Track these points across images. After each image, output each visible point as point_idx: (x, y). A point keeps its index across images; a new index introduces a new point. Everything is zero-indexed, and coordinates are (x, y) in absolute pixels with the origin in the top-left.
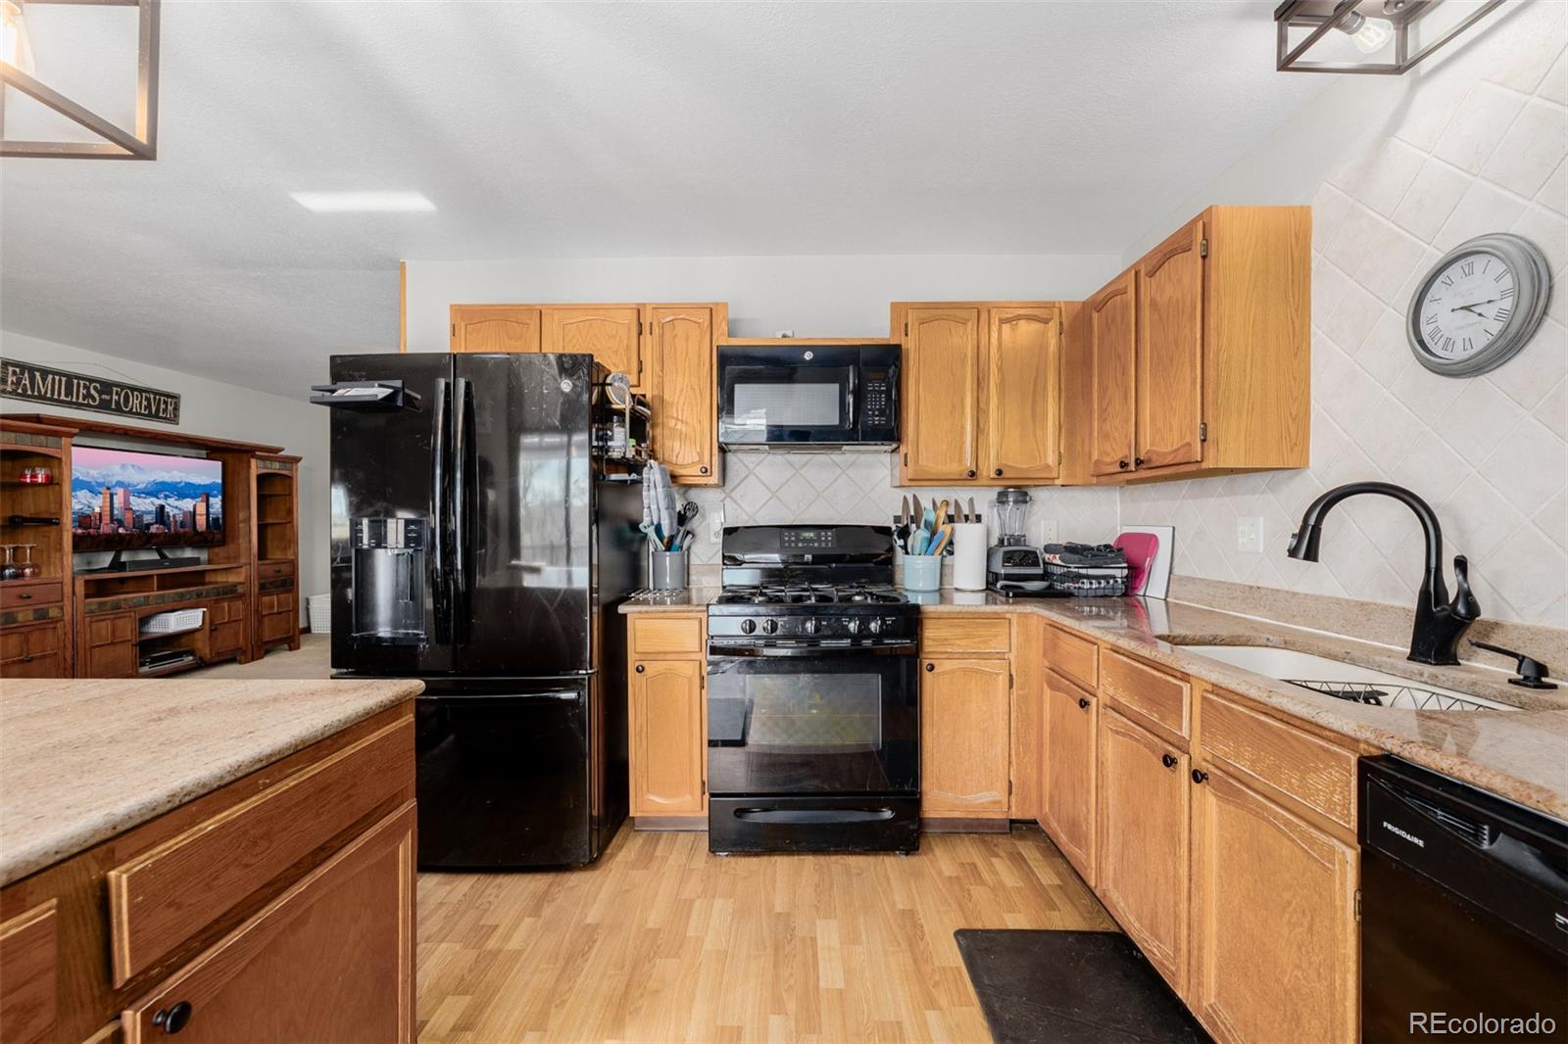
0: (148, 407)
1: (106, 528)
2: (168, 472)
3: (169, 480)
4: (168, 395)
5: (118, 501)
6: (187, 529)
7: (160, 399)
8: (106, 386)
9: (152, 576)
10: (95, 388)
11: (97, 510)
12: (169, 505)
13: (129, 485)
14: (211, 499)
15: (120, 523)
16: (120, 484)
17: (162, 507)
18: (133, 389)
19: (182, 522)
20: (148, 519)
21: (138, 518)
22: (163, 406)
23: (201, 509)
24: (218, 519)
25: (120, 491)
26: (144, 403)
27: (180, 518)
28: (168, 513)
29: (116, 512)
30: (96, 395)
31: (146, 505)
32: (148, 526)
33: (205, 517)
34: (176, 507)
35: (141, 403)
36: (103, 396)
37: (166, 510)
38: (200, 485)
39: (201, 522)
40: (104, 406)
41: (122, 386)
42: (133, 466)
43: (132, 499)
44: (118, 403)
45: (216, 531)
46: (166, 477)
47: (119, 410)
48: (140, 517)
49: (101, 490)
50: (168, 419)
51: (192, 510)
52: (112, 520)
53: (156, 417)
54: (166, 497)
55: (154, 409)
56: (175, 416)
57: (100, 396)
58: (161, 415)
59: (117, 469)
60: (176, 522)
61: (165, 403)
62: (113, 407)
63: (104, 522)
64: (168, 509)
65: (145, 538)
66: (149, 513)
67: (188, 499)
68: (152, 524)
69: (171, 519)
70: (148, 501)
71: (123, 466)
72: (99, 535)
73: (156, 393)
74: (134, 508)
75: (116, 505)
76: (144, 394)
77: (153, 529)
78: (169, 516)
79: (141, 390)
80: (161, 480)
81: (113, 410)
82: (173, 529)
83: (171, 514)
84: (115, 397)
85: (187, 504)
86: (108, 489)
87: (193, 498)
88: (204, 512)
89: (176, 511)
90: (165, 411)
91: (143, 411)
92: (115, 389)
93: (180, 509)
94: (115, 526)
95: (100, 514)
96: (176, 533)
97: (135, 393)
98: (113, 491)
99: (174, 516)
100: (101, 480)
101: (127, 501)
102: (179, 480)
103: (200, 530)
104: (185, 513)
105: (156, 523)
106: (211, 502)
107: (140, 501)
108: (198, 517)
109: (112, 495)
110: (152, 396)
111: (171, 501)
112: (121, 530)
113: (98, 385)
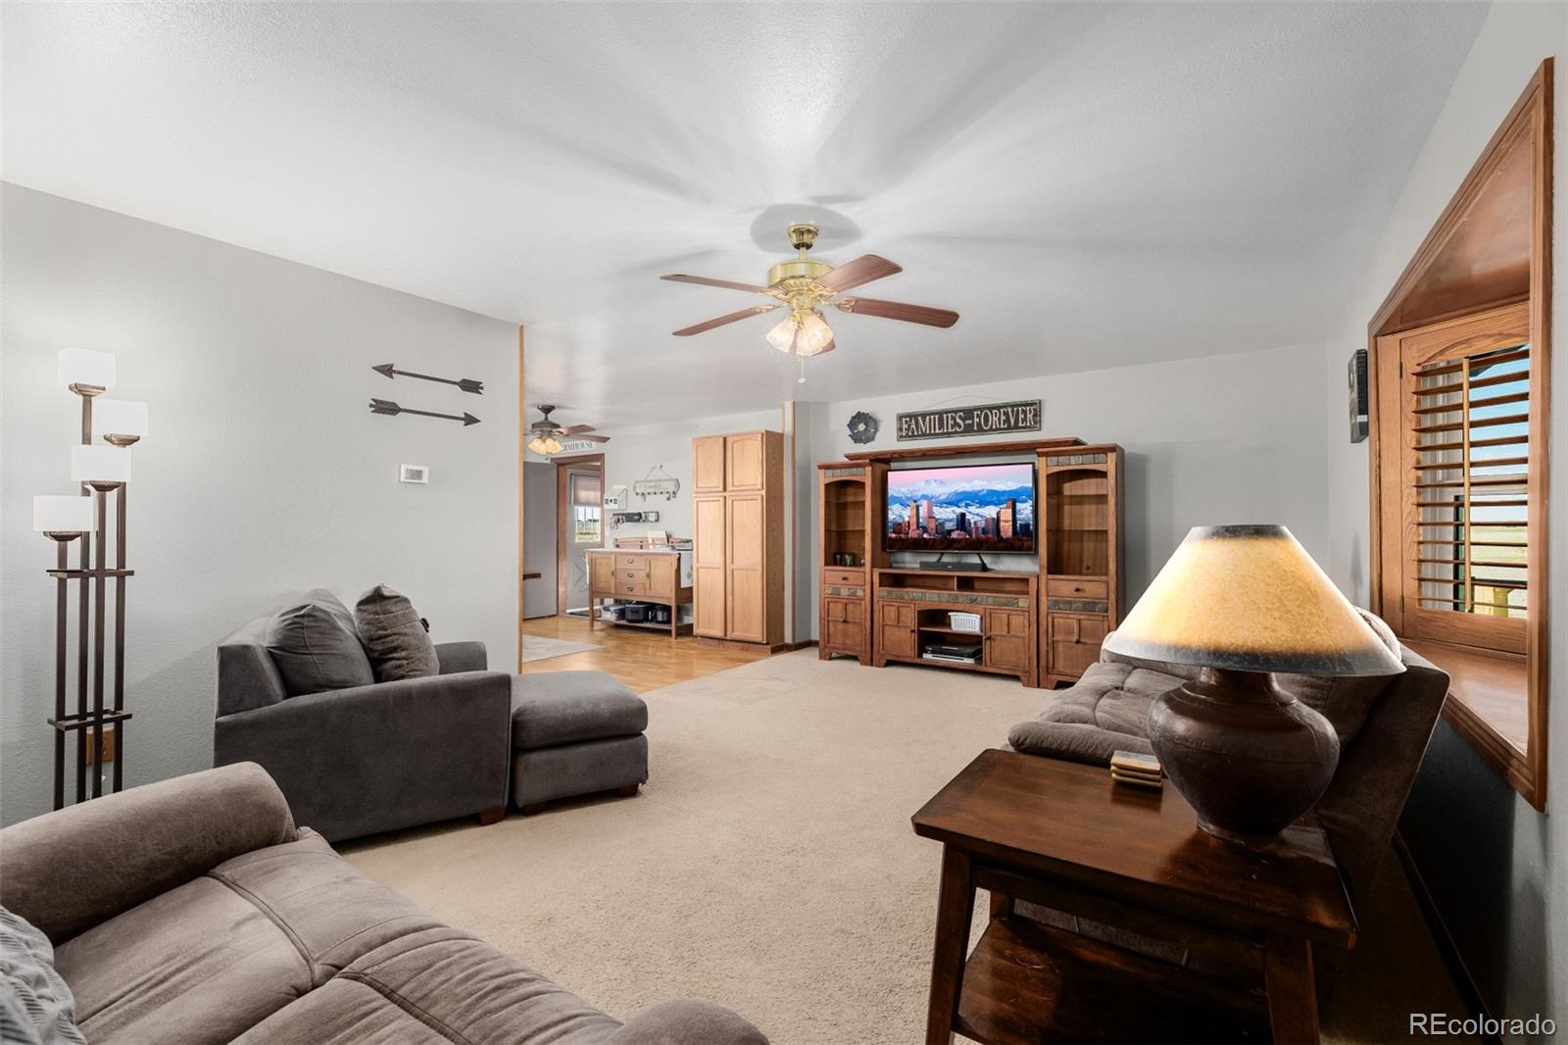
0: (1008, 420)
1: (913, 534)
2: (968, 483)
3: (970, 490)
4: (1027, 404)
5: (923, 512)
6: (990, 536)
7: (1018, 410)
8: (968, 413)
9: (953, 577)
10: (960, 417)
11: (907, 519)
12: (970, 513)
13: (932, 497)
14: (1018, 504)
15: (925, 529)
16: (924, 497)
17: (963, 515)
18: (991, 408)
19: (983, 529)
20: (949, 526)
21: (941, 525)
22: (1021, 416)
23: (1006, 515)
24: (1027, 525)
25: (924, 504)
26: (1003, 418)
27: (982, 524)
28: (969, 520)
29: (921, 520)
30: (961, 422)
31: (947, 514)
32: (950, 532)
33: (1011, 523)
34: (978, 515)
35: (999, 419)
36: (967, 422)
37: (967, 517)
38: (1004, 492)
39: (1007, 530)
40: (968, 430)
41: (981, 409)
42: (935, 481)
43: (935, 508)
44: (979, 424)
45: (1024, 538)
46: (967, 487)
47: (981, 430)
48: (942, 524)
49: (908, 503)
50: (1029, 427)
51: (995, 516)
52: (918, 527)
53: (1016, 427)
54: (967, 505)
55: (1012, 422)
56: (1035, 423)
57: (964, 422)
58: (1020, 424)
59: (922, 485)
60: (977, 528)
61: (1024, 412)
62: (975, 428)
63: (911, 528)
64: (969, 517)
65: (946, 543)
66: (951, 520)
67: (992, 507)
68: (953, 530)
69: (972, 525)
70: (949, 510)
71: (927, 482)
72: (908, 539)
73: (1013, 406)
74: (937, 517)
75: (921, 515)
76: (1002, 410)
77: (954, 535)
78: (970, 523)
79: (998, 408)
80: (961, 490)
81: (975, 431)
82: (974, 535)
83: (972, 521)
84: (976, 420)
85: (990, 512)
86: (915, 501)
87: (996, 505)
88: (1010, 518)
89: (977, 518)
90: (1025, 420)
91: (1002, 426)
92: (975, 413)
93: (982, 517)
94: (920, 531)
95: (909, 522)
96: (978, 539)
97: (994, 411)
98: (919, 503)
99: (975, 523)
100: (909, 495)
101: (930, 510)
102: (980, 489)
103: (1004, 537)
104: (987, 520)
105: (957, 529)
106: (1018, 508)
107: (941, 510)
108: (1002, 524)
109: (918, 507)
110: (1010, 410)
111: (972, 509)
112: (925, 536)
113: (962, 414)
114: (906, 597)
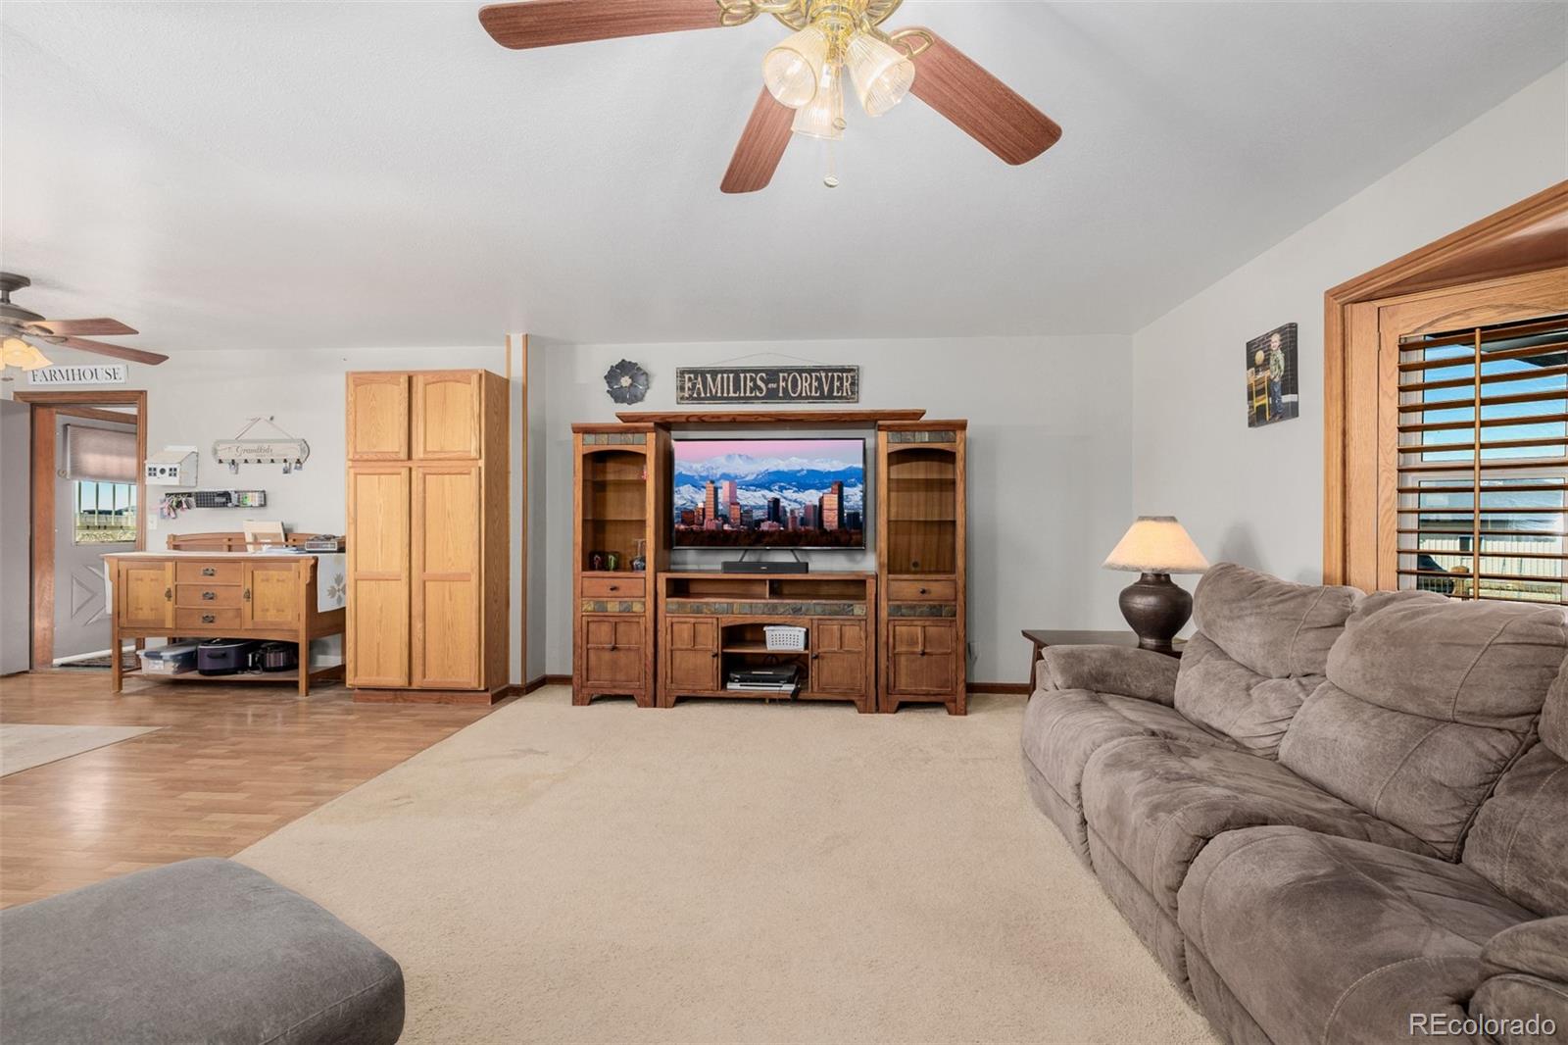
0: (820, 388)
1: (710, 524)
2: (783, 460)
3: (786, 469)
4: (843, 370)
5: (723, 495)
6: (811, 528)
7: (833, 376)
8: (772, 374)
9: (765, 580)
10: (762, 379)
11: (701, 505)
12: (785, 498)
13: (736, 477)
14: (845, 488)
15: (726, 519)
16: (725, 476)
17: (776, 501)
18: (801, 371)
19: (802, 519)
20: (758, 514)
21: (747, 512)
22: (837, 384)
23: (831, 501)
24: (856, 515)
25: (725, 485)
26: (815, 384)
27: (800, 513)
28: (784, 507)
29: (720, 507)
30: (763, 385)
31: (756, 500)
32: (759, 522)
33: (836, 512)
34: (795, 501)
35: (810, 385)
36: (770, 386)
37: (782, 504)
38: (829, 472)
39: (831, 519)
40: (772, 395)
41: (788, 370)
42: (740, 456)
43: (739, 492)
44: (785, 390)
45: (853, 531)
46: (783, 466)
47: (787, 398)
48: (749, 512)
49: (704, 484)
50: (846, 398)
51: (817, 503)
52: (716, 516)
53: (830, 397)
54: (781, 489)
55: (826, 389)
56: (853, 393)
57: (766, 385)
58: (835, 394)
59: (722, 460)
60: (794, 518)
61: (840, 379)
62: (781, 395)
63: (707, 517)
64: (783, 503)
65: (753, 537)
66: (761, 508)
67: (813, 491)
68: (763, 521)
69: (788, 515)
70: (759, 494)
71: (729, 457)
72: (702, 532)
73: (827, 370)
74: (741, 503)
75: (720, 500)
76: (813, 374)
77: (765, 527)
78: (785, 511)
79: (810, 371)
80: (775, 469)
81: (781, 398)
82: (790, 527)
83: (788, 509)
84: (782, 384)
85: (811, 497)
86: (712, 482)
87: (818, 489)
88: (836, 506)
89: (795, 506)
90: (840, 389)
91: (813, 394)
92: (781, 375)
93: (800, 503)
94: (719, 522)
95: (704, 509)
96: (795, 530)
97: (804, 375)
98: (718, 484)
99: (792, 511)
100: (704, 474)
101: (733, 494)
102: (798, 468)
103: (828, 529)
104: (806, 508)
105: (769, 519)
106: (845, 494)
107: (748, 494)
108: (826, 513)
109: (716, 490)
110: (823, 375)
111: (788, 493)
112: (726, 527)
113: (764, 375)
114: (705, 610)
